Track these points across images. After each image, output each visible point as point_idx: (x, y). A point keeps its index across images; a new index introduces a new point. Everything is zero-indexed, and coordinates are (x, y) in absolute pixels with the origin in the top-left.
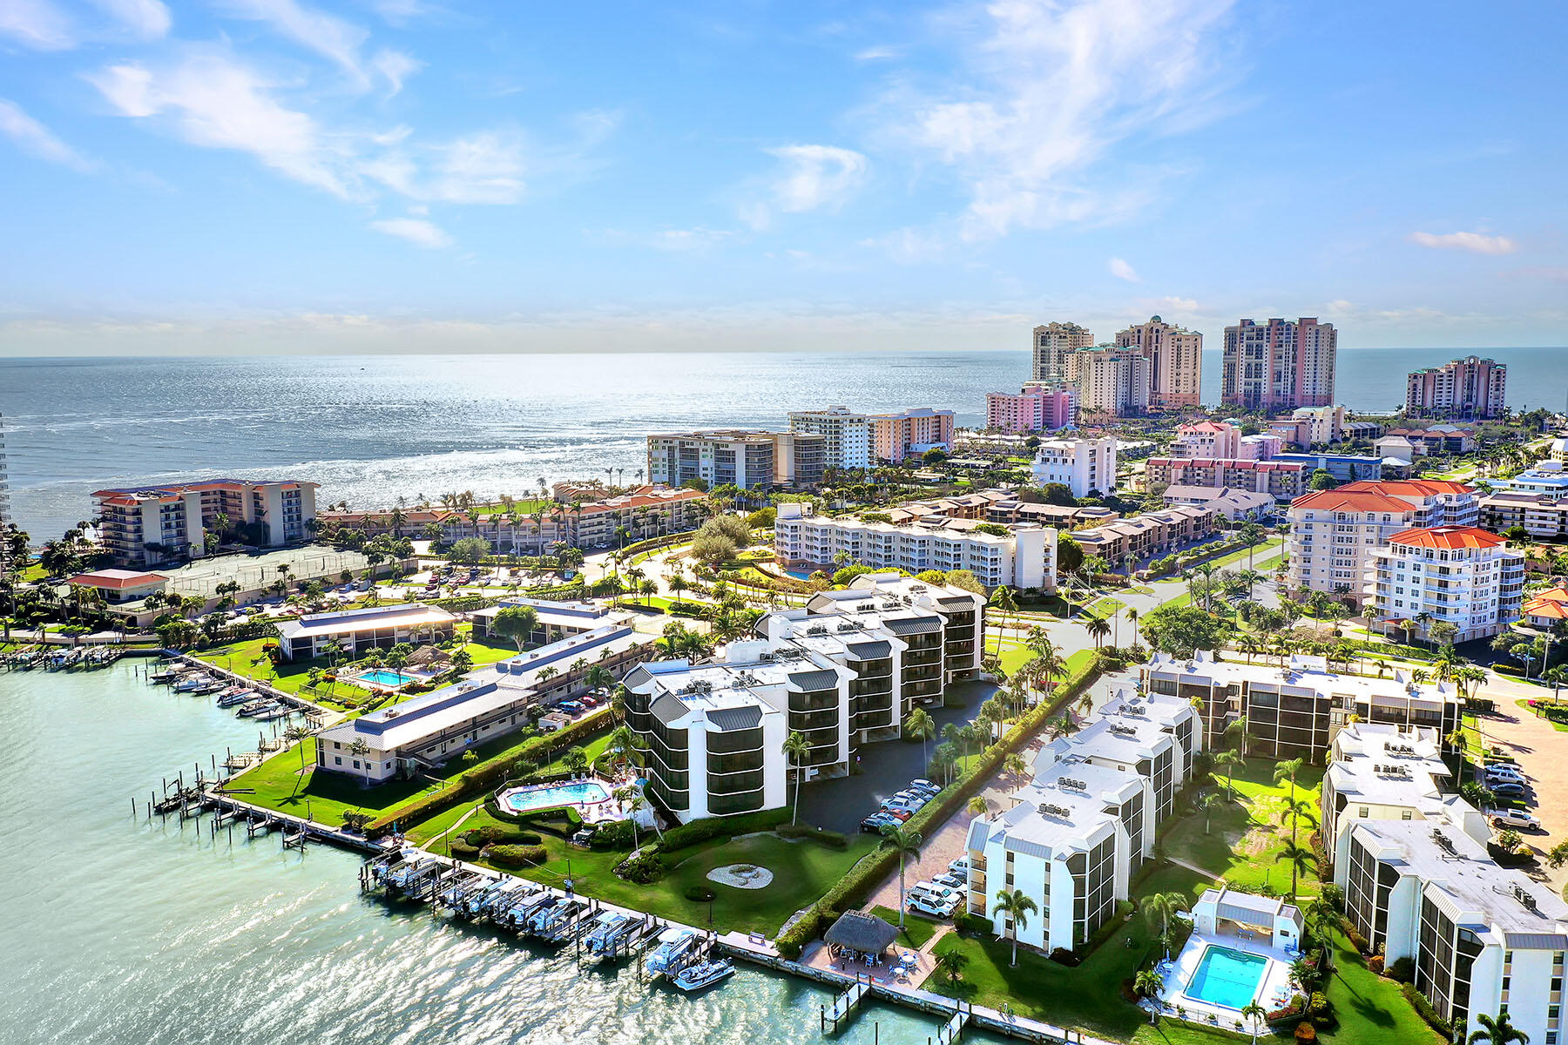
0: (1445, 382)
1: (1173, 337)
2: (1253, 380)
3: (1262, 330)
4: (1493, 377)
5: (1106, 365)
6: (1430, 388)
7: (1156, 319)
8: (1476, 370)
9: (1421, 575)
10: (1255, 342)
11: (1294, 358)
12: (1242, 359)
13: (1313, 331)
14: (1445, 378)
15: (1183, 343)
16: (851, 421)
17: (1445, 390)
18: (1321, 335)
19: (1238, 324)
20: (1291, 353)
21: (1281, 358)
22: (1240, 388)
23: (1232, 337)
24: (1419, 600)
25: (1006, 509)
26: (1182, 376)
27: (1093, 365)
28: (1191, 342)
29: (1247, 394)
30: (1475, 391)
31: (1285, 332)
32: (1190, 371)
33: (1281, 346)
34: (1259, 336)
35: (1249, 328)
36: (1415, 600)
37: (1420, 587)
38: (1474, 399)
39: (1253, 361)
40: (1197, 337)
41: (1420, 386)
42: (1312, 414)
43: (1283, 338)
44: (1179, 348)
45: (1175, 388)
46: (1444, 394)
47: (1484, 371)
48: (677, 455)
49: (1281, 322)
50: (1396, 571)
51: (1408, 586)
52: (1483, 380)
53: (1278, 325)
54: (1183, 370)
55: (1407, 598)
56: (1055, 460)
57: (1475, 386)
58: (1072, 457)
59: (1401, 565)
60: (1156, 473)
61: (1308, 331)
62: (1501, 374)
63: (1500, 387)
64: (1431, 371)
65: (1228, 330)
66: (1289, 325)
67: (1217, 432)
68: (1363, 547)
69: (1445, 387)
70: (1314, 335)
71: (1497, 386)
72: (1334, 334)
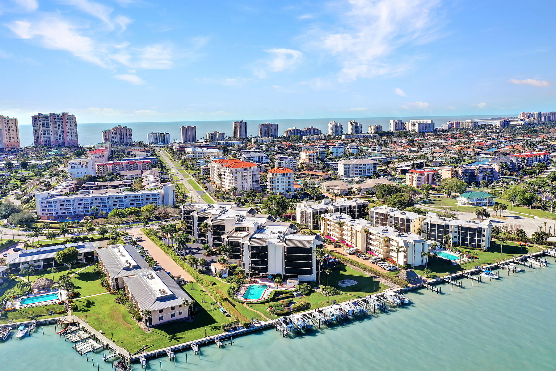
0: (114, 134)
1: (5, 120)
2: (47, 136)
3: (47, 117)
4: (128, 132)
6: (110, 136)
8: (122, 130)
9: (284, 180)
10: (45, 122)
12: (41, 129)
13: (68, 117)
14: (114, 133)
15: (10, 122)
17: (114, 137)
18: (71, 119)
19: (37, 115)
20: (61, 126)
21: (56, 127)
22: (42, 139)
23: (35, 120)
24: (284, 187)
26: (11, 135)
28: (13, 122)
29: (45, 141)
30: (123, 137)
31: (57, 118)
32: (15, 133)
33: (56, 123)
34: (47, 119)
35: (42, 116)
36: (283, 187)
37: (284, 184)
38: (123, 139)
39: (46, 129)
40: (16, 120)
41: (107, 136)
43: (56, 120)
44: (8, 124)
45: (9, 140)
46: (114, 138)
47: (125, 130)
49: (54, 114)
50: (277, 180)
51: (280, 184)
52: (125, 133)
53: (53, 115)
54: (11, 133)
55: (280, 187)
57: (122, 135)
58: (85, 164)
59: (278, 179)
60: (101, 168)
61: (66, 117)
62: (130, 131)
63: (130, 135)
64: (109, 130)
65: (33, 117)
66: (58, 115)
67: (103, 153)
68: (249, 177)
69: (114, 135)
70: (69, 119)
71: (130, 134)
72: (75, 118)
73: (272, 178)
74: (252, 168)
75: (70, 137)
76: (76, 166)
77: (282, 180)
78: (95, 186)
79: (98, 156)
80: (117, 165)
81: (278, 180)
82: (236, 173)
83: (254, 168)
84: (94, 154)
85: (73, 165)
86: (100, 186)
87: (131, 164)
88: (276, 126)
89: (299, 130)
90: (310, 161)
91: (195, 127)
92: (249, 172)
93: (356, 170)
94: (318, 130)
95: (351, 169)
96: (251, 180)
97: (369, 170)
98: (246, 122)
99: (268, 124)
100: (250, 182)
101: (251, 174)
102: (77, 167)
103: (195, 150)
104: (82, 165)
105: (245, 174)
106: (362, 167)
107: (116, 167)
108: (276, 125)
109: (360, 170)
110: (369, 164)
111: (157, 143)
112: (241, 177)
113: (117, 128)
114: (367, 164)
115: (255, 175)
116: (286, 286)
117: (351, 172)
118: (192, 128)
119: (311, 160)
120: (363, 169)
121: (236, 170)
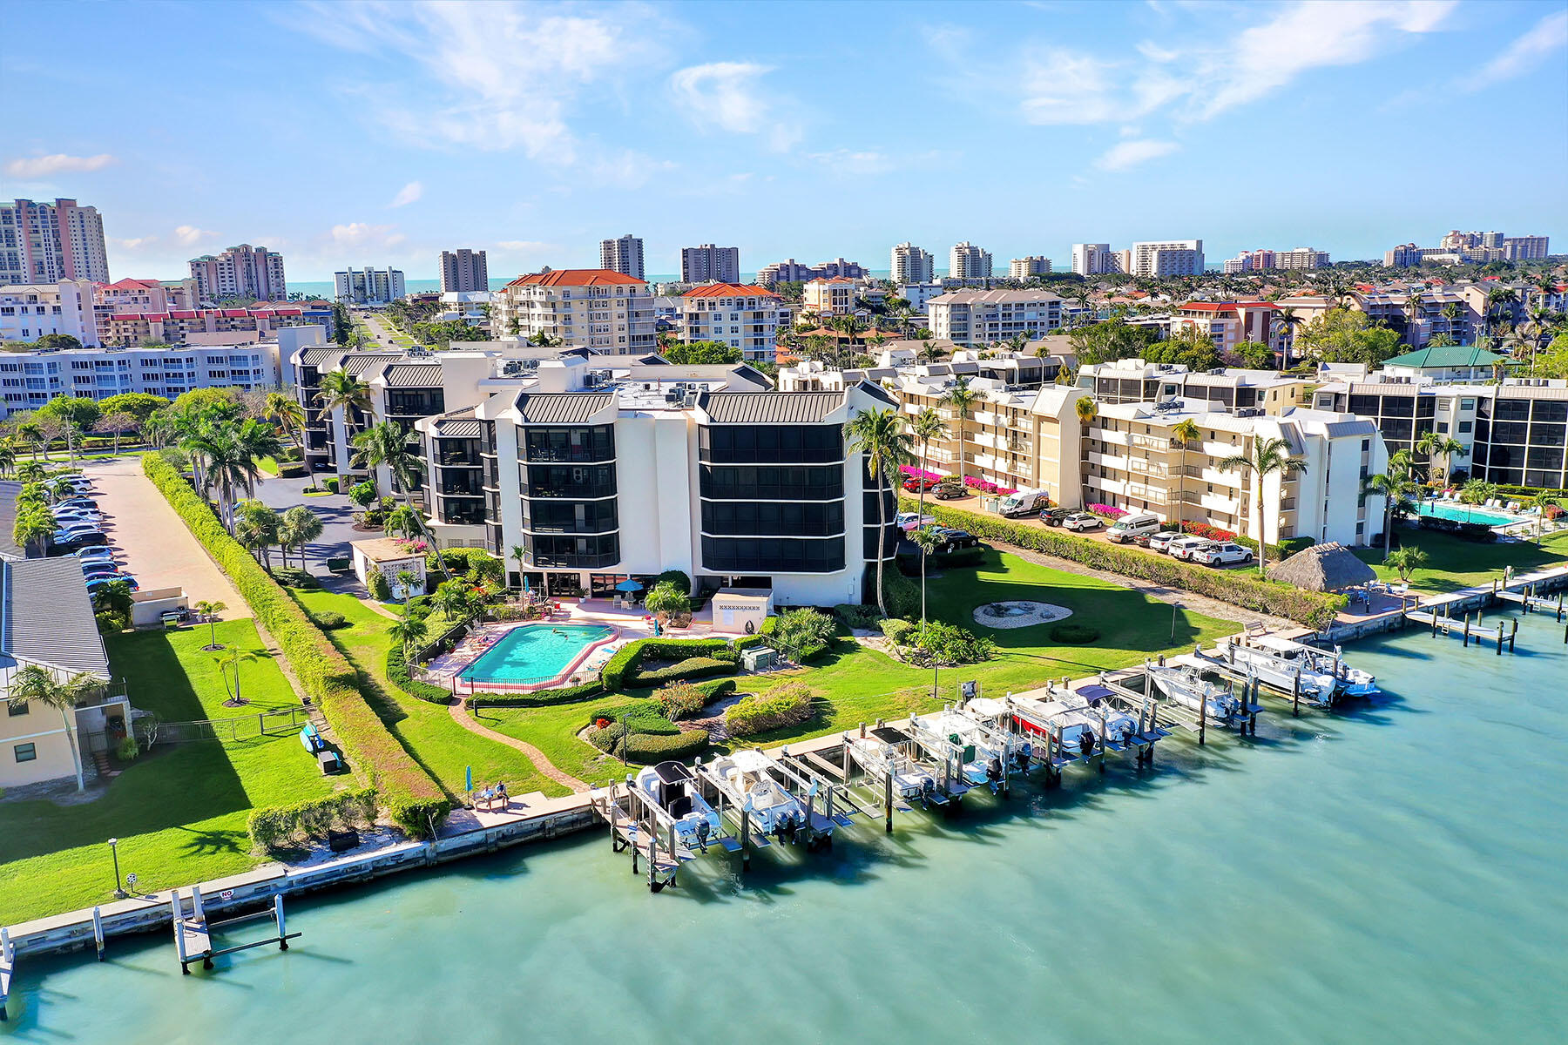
0: (226, 271)
3: (8, 212)
4: (270, 264)
8: (252, 258)
9: (739, 324)
11: (58, 246)
13: (76, 214)
14: (226, 266)
17: (227, 279)
18: (85, 219)
20: (52, 239)
21: (39, 245)
30: (254, 279)
31: (38, 214)
33: (37, 232)
34: (7, 220)
37: (739, 336)
38: (255, 288)
41: (204, 275)
43: (38, 222)
46: (227, 283)
47: (260, 259)
49: (30, 204)
50: (714, 324)
52: (261, 268)
53: (26, 206)
57: (254, 274)
58: (54, 303)
59: (718, 317)
60: (125, 330)
61: (69, 213)
62: (277, 261)
63: (279, 274)
64: (212, 259)
66: (43, 207)
68: (617, 322)
69: (227, 275)
70: (77, 219)
71: (277, 272)
72: (99, 218)
73: (697, 315)
74: (626, 288)
76: (17, 308)
77: (735, 324)
79: (128, 298)
80: (182, 321)
81: (718, 324)
82: (567, 305)
83: (633, 291)
84: (115, 293)
85: (9, 304)
88: (730, 255)
89: (803, 268)
90: (835, 309)
91: (483, 253)
92: (614, 303)
93: (990, 325)
94: (860, 269)
95: (974, 321)
96: (622, 334)
97: (1035, 324)
98: (640, 241)
99: (708, 247)
100: (622, 339)
101: (623, 310)
102: (24, 310)
103: (465, 297)
104: (39, 305)
105: (601, 310)
106: (1010, 315)
107: (182, 328)
108: (733, 252)
109: (1004, 325)
110: (1035, 305)
111: (365, 302)
112: (585, 321)
113: (237, 250)
115: (637, 314)
116: (708, 627)
117: (973, 331)
118: (474, 256)
119: (838, 306)
120: (1013, 321)
121: (566, 295)
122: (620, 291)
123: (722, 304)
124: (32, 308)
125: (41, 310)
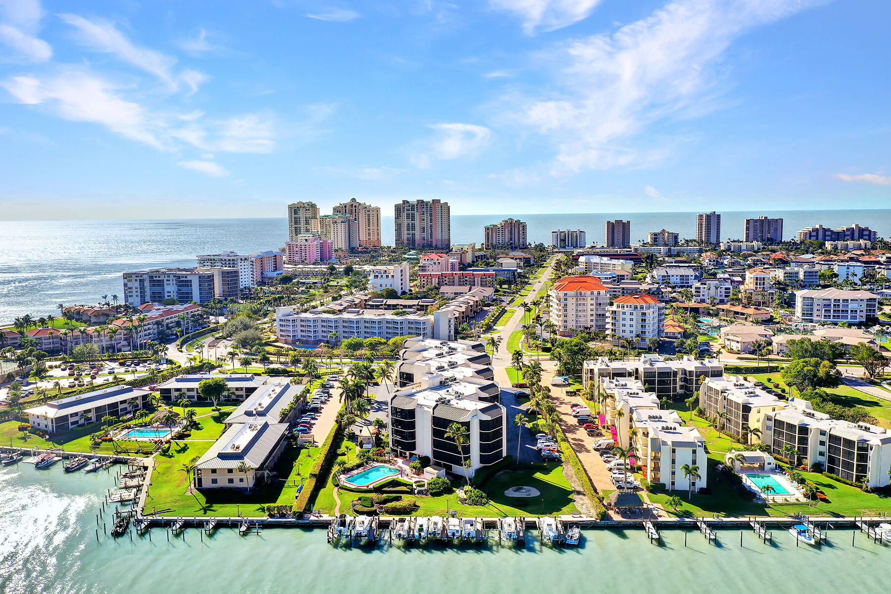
0: (501, 231)
1: (365, 209)
2: (411, 232)
3: (414, 206)
4: (521, 228)
5: (339, 225)
6: (494, 234)
7: (354, 200)
8: (513, 225)
9: (634, 317)
10: (410, 212)
11: (431, 220)
12: (405, 222)
13: (440, 207)
14: (501, 229)
15: (371, 213)
16: (241, 259)
18: (443, 208)
19: (401, 202)
20: (429, 218)
21: (424, 220)
22: (405, 236)
23: (398, 209)
24: (634, 329)
25: (379, 304)
26: (371, 230)
27: (332, 225)
28: (375, 213)
29: (408, 239)
31: (425, 206)
32: (375, 228)
33: (424, 214)
34: (413, 209)
35: (407, 205)
36: (631, 329)
37: (634, 323)
38: (513, 240)
39: (411, 222)
40: (377, 210)
41: (490, 234)
42: (462, 249)
43: (424, 210)
44: (369, 215)
45: (368, 237)
46: (501, 237)
47: (517, 226)
48: (147, 284)
49: (422, 202)
50: (622, 316)
51: (628, 323)
52: (516, 230)
53: (420, 203)
54: (371, 228)
55: (628, 329)
56: (382, 276)
57: (513, 233)
58: (392, 274)
59: (624, 313)
60: (424, 281)
61: (437, 206)
62: (524, 227)
63: (524, 233)
64: (494, 226)
65: (396, 206)
66: (427, 203)
67: (440, 258)
68: (590, 307)
69: (500, 233)
70: (440, 209)
71: (523, 232)
72: (449, 208)
73: (615, 311)
74: (595, 292)
75: (440, 235)
76: (380, 275)
77: (631, 317)
78: (382, 305)
79: (432, 262)
80: (446, 277)
81: (624, 316)
82: (566, 300)
83: (599, 293)
84: (428, 260)
85: (377, 274)
86: (389, 305)
87: (466, 277)
89: (829, 230)
90: (756, 288)
91: (629, 222)
92: (589, 299)
93: (825, 310)
94: (870, 231)
95: (815, 308)
96: (592, 313)
97: (856, 311)
98: (719, 216)
99: (763, 218)
100: (592, 315)
101: (593, 302)
105: (582, 302)
106: (839, 305)
108: (780, 222)
109: (834, 311)
110: (857, 300)
111: (564, 247)
112: (574, 307)
113: (507, 221)
114: (851, 300)
115: (600, 304)
117: (815, 313)
118: (624, 224)
120: (841, 308)
121: (566, 294)
122: (592, 293)
123: (627, 307)
124: (384, 276)
125: (387, 276)
